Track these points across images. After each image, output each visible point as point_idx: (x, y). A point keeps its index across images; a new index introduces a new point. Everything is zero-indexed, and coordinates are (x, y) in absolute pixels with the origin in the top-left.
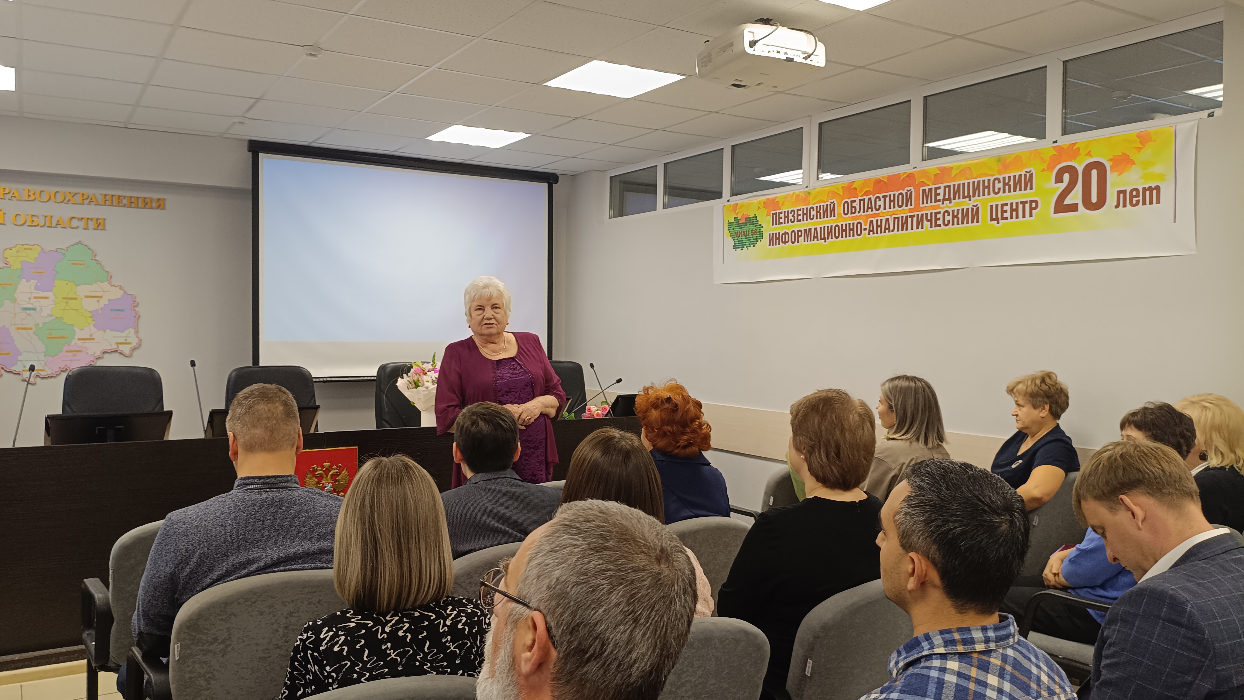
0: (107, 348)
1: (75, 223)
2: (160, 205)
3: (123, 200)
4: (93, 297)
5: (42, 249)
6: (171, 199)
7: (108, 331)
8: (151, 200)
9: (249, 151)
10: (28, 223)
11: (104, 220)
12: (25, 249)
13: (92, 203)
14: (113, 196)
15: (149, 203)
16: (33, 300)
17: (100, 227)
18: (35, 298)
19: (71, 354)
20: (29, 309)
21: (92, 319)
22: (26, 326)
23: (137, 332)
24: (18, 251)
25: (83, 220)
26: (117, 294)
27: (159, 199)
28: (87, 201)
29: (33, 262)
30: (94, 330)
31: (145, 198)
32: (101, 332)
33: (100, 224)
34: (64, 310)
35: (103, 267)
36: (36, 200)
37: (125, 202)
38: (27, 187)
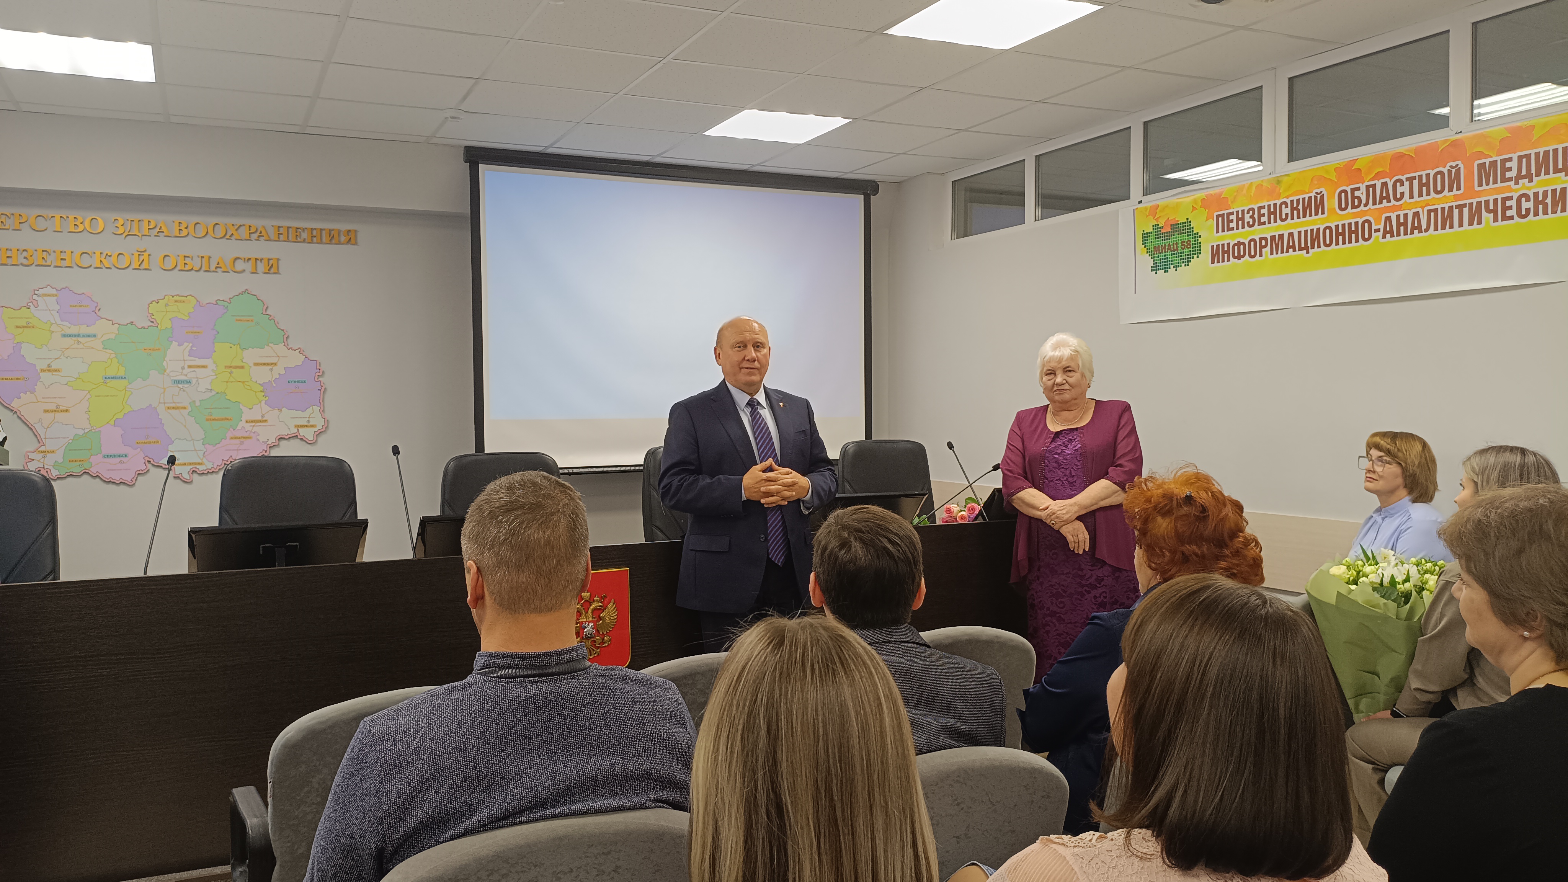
0: (284, 432)
1: (240, 265)
2: (351, 238)
3: (302, 233)
4: (264, 364)
5: (197, 301)
6: (366, 232)
7: (284, 409)
8: (339, 232)
9: (466, 162)
10: (179, 268)
11: (278, 260)
12: (176, 301)
13: (261, 238)
14: (288, 228)
15: (336, 236)
16: (187, 370)
17: (272, 271)
18: (190, 367)
19: (237, 441)
20: (182, 382)
21: (263, 394)
22: (179, 405)
23: (322, 411)
24: (167, 305)
25: (250, 262)
26: (297, 360)
27: (349, 231)
28: (255, 236)
29: (186, 318)
30: (266, 408)
31: (330, 230)
32: (276, 412)
33: (272, 265)
34: (227, 382)
35: (276, 324)
36: (190, 236)
37: (304, 235)
38: (177, 218)
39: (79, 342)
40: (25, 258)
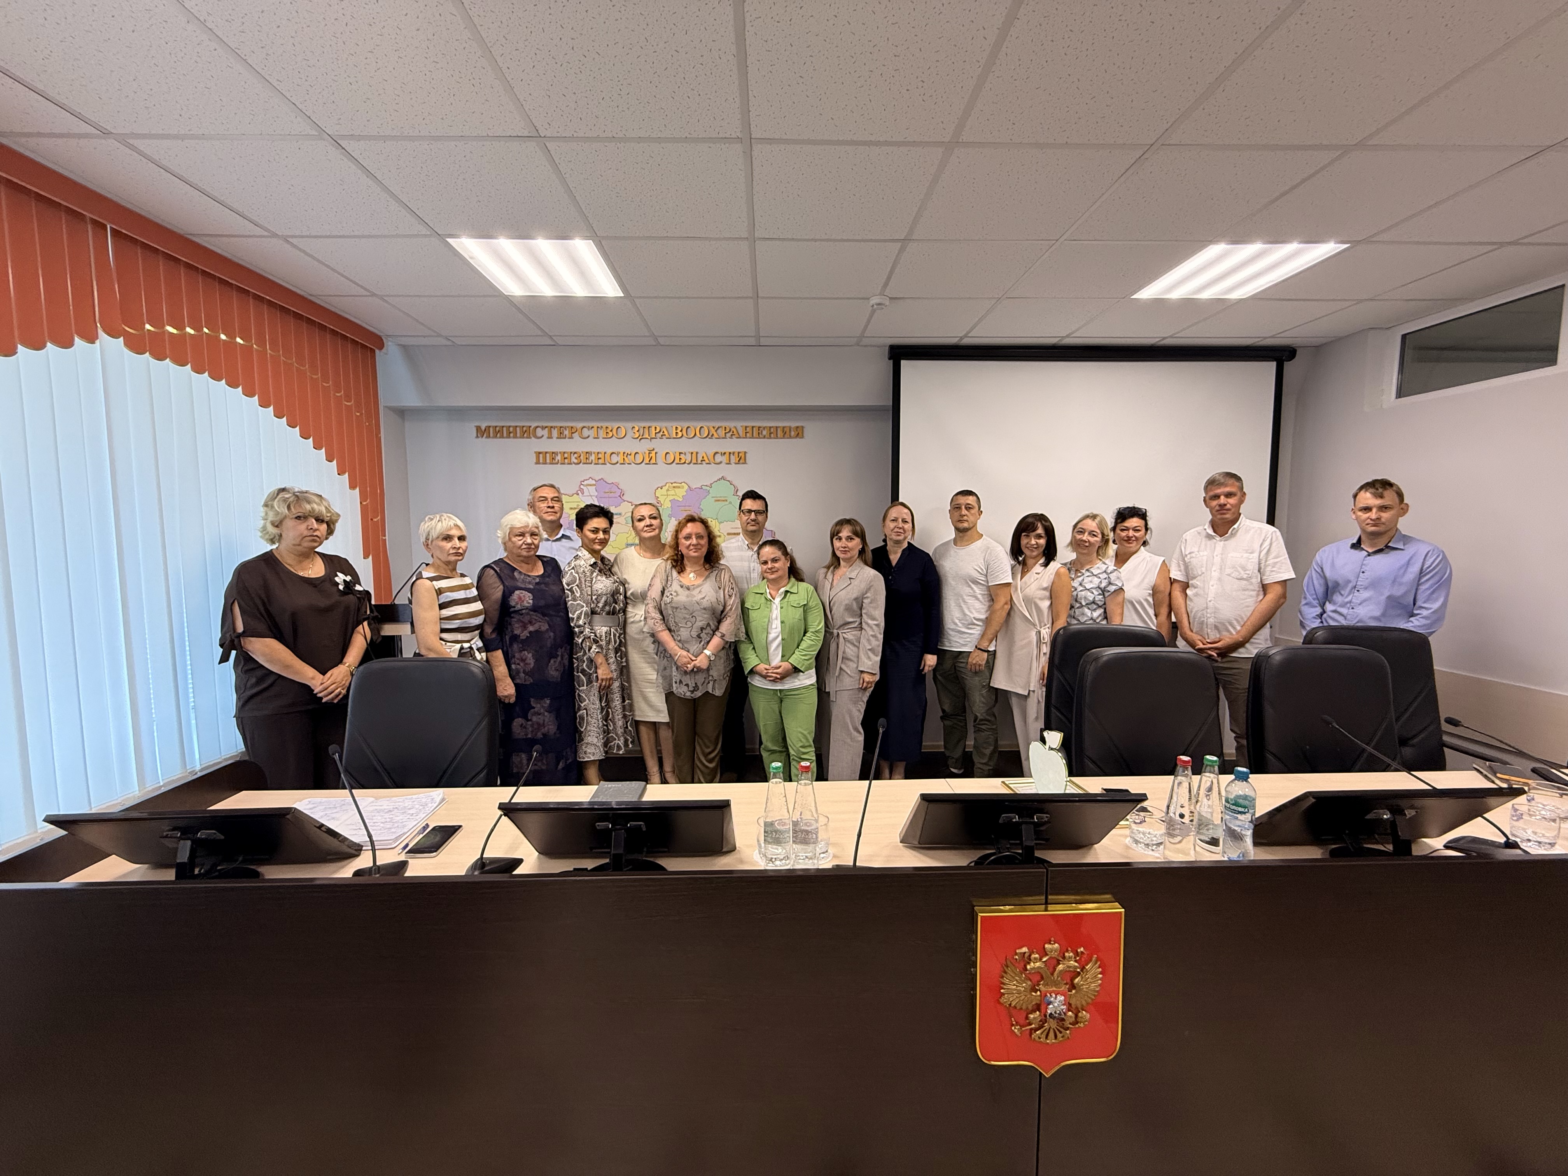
3: (763, 431)
5: (689, 486)
6: (812, 428)
9: (890, 359)
10: (676, 462)
12: (674, 487)
14: (753, 427)
24: (668, 490)
27: (798, 427)
28: (728, 435)
29: (681, 500)
31: (784, 428)
36: (683, 438)
37: (765, 433)
38: (675, 424)
40: (576, 458)
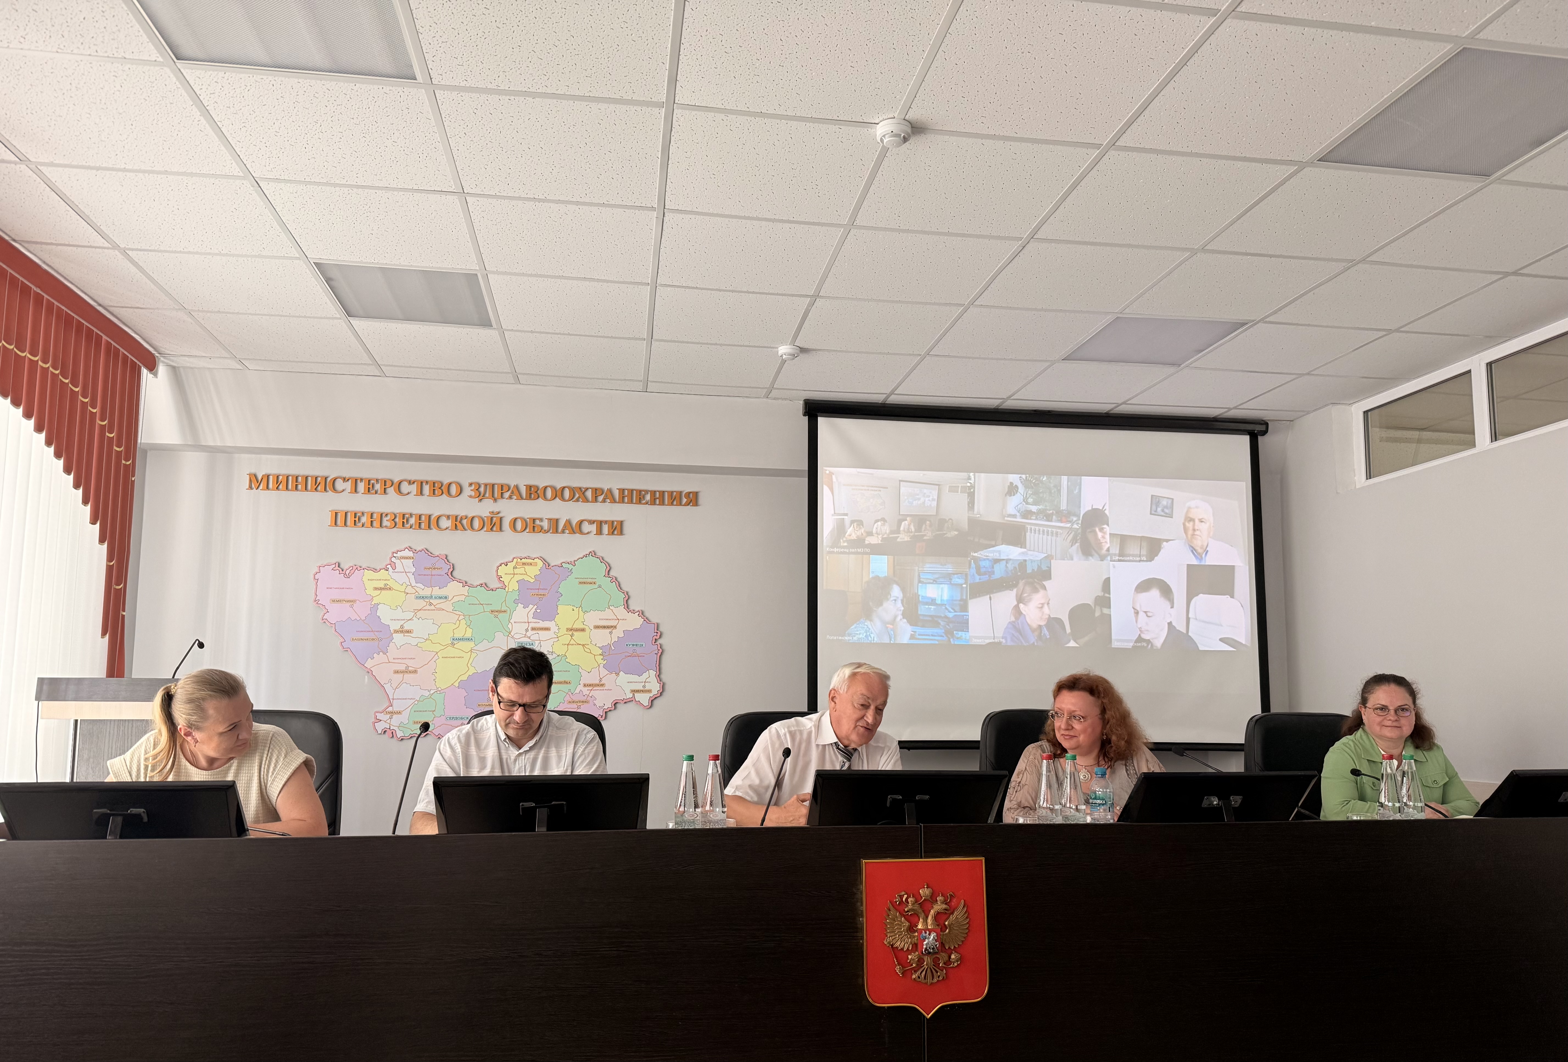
0: (620, 697)
1: (586, 527)
2: (692, 500)
3: (645, 495)
4: (604, 627)
5: (545, 563)
7: (621, 673)
8: (682, 493)
9: (804, 415)
11: (622, 521)
12: (524, 564)
13: (606, 501)
15: (677, 498)
16: (530, 633)
17: (616, 532)
18: (533, 629)
19: (574, 705)
21: (602, 657)
23: (659, 676)
24: (515, 568)
25: (595, 524)
26: (635, 622)
28: (601, 498)
29: (532, 581)
30: (604, 672)
32: (614, 676)
33: (616, 527)
34: (568, 645)
35: (619, 585)
37: (647, 497)
39: (431, 604)
40: (389, 521)
